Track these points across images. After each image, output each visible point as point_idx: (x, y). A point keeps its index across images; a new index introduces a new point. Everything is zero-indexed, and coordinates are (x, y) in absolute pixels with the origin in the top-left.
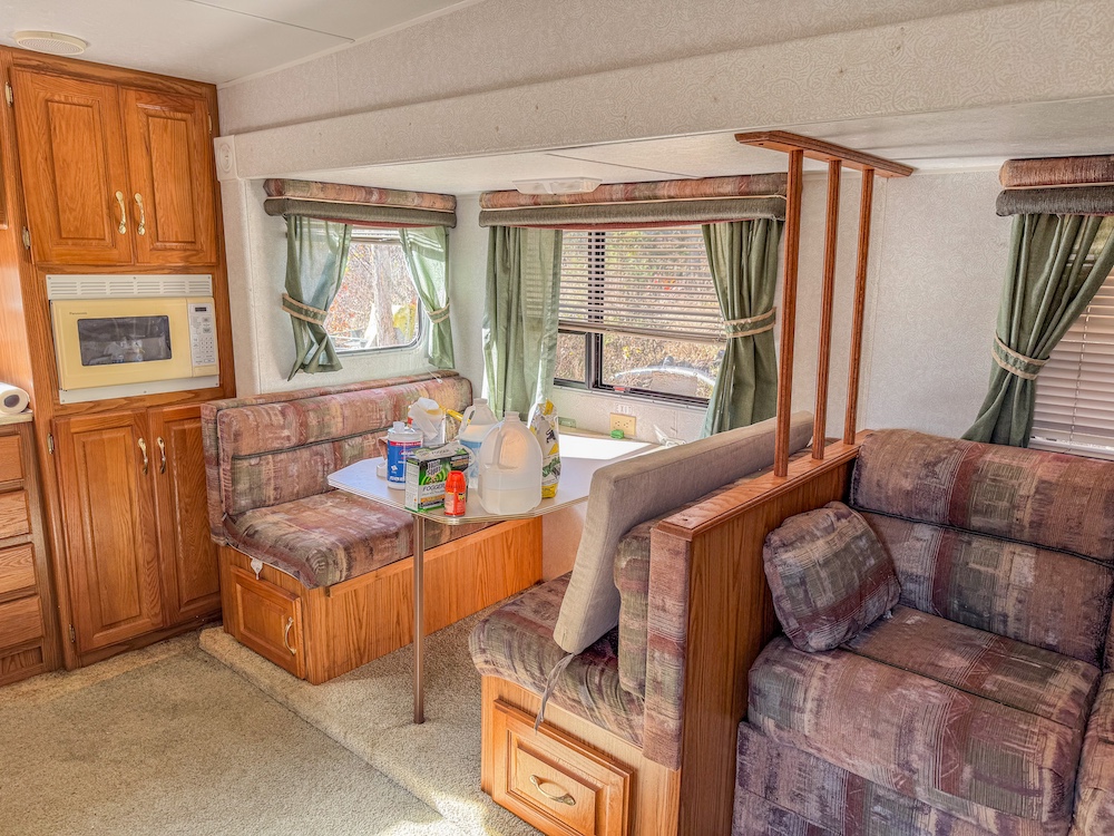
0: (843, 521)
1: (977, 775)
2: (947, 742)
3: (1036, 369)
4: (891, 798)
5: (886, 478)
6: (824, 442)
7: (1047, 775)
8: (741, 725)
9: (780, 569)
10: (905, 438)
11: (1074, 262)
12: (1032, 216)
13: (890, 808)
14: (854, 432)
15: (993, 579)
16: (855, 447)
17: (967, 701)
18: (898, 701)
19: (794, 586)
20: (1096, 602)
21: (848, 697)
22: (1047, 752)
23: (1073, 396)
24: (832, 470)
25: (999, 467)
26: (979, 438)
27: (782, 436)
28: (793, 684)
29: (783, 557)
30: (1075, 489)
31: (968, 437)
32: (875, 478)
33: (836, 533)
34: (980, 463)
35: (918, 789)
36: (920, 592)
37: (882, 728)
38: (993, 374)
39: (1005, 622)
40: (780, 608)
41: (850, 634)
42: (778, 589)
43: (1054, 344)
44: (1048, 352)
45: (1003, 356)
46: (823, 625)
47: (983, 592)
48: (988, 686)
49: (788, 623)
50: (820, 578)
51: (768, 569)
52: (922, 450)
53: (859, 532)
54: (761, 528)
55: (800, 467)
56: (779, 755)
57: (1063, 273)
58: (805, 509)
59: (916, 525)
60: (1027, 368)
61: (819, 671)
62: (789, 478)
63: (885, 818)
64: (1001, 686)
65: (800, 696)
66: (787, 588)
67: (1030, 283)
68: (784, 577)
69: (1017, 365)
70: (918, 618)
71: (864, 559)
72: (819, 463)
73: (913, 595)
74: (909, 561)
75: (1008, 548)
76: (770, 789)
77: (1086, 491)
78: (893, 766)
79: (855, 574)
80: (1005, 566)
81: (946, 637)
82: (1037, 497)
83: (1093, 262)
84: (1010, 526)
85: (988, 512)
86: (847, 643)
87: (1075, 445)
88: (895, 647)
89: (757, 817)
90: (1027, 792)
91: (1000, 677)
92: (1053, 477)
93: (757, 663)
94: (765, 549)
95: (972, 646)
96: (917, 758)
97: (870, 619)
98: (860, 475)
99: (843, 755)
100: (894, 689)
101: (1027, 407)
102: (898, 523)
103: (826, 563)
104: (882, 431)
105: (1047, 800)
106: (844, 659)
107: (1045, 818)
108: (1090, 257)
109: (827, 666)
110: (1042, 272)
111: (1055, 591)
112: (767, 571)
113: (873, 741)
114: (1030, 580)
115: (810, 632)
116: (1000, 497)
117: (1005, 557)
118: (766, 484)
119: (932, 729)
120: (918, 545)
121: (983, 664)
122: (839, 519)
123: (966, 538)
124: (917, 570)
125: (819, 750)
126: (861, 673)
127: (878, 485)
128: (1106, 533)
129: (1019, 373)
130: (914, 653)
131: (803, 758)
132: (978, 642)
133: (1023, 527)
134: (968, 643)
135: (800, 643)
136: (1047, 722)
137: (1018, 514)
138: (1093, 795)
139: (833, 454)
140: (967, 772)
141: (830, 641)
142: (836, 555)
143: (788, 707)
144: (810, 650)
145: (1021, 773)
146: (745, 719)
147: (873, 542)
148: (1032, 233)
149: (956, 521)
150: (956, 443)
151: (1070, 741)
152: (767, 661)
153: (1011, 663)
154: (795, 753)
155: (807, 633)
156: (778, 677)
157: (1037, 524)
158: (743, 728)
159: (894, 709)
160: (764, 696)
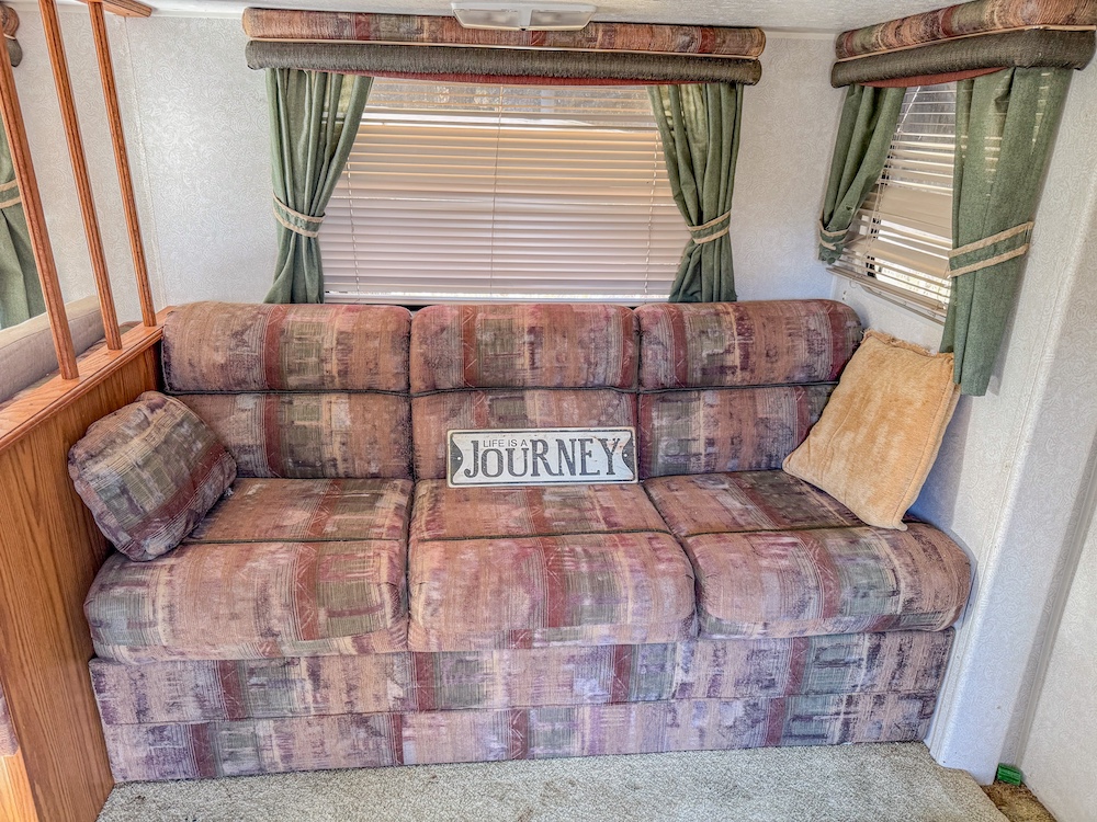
0: (158, 411)
1: (331, 614)
2: (301, 596)
3: (315, 227)
4: (264, 665)
5: (195, 355)
6: (117, 331)
7: (385, 588)
8: (91, 664)
9: (93, 485)
10: (208, 310)
11: (327, 119)
12: (282, 70)
13: (264, 675)
14: (153, 313)
15: (318, 431)
16: (156, 328)
17: (311, 550)
18: (249, 576)
19: (113, 498)
20: (400, 428)
21: (200, 591)
22: (382, 569)
23: (351, 249)
24: (136, 358)
25: (302, 326)
26: (280, 300)
27: (59, 331)
28: (138, 602)
29: (94, 470)
30: (367, 336)
31: (270, 301)
32: (186, 359)
33: (152, 426)
34: (284, 325)
35: (283, 648)
36: (256, 459)
37: (239, 607)
38: (279, 234)
39: (335, 466)
40: (105, 526)
41: (191, 526)
42: (97, 507)
43: (326, 202)
44: (322, 209)
45: (284, 216)
46: (158, 527)
47: (311, 444)
48: (329, 529)
49: (117, 539)
50: (142, 481)
51: (79, 487)
52: (228, 320)
53: (179, 419)
54: (59, 444)
55: (94, 364)
56: (142, 675)
57: (320, 130)
58: (112, 408)
59: (238, 397)
60: (308, 226)
61: (164, 576)
62: (81, 379)
63: (263, 685)
64: (339, 525)
65: (148, 610)
66: (106, 502)
67: (294, 141)
68: (100, 491)
69: (298, 223)
70: (258, 486)
71: (190, 445)
72: (118, 353)
73: (250, 466)
74: (238, 434)
75: (325, 398)
76: (141, 712)
77: (376, 335)
78: (256, 638)
79: (182, 463)
80: (325, 416)
81: (286, 496)
82: (339, 347)
83: (343, 120)
84: (322, 377)
85: (301, 369)
86: (190, 535)
87: (362, 295)
88: (240, 523)
89: (136, 745)
90: (370, 610)
91: (337, 517)
92: (347, 328)
93: (91, 594)
94: (70, 466)
95: (310, 497)
96: (277, 622)
97: (210, 503)
98: (169, 357)
99: (207, 648)
100: (243, 567)
101: (316, 264)
102: (219, 399)
103: (147, 462)
104: (183, 307)
105: (388, 610)
106: (189, 554)
107: (389, 624)
108: (340, 115)
109: (172, 568)
110: (302, 129)
111: (369, 427)
112: (78, 490)
113: (233, 624)
114: (348, 423)
115: (145, 539)
116: (308, 354)
117: (324, 408)
118: (54, 391)
119: (285, 589)
120: (244, 416)
121: (323, 510)
122: (152, 411)
123: (287, 399)
124: (248, 440)
125: (182, 654)
126: (209, 562)
127: (191, 364)
128: (397, 368)
129: (301, 231)
130: (259, 522)
131: (169, 668)
132: (316, 491)
133: (333, 377)
134: (306, 495)
135: (137, 555)
136: (378, 542)
137: (327, 367)
138: (420, 589)
139: (133, 340)
140: (322, 616)
141: (169, 541)
142: (156, 450)
143: (137, 625)
144: (150, 558)
145: (365, 596)
146: (94, 656)
147: (196, 425)
148: (286, 90)
149: (274, 385)
150: (259, 308)
151: (397, 552)
152: (102, 587)
153: (346, 501)
154: (159, 667)
155: (142, 542)
156: (119, 600)
157: (344, 373)
158: (95, 666)
159: (247, 585)
160: (108, 625)
